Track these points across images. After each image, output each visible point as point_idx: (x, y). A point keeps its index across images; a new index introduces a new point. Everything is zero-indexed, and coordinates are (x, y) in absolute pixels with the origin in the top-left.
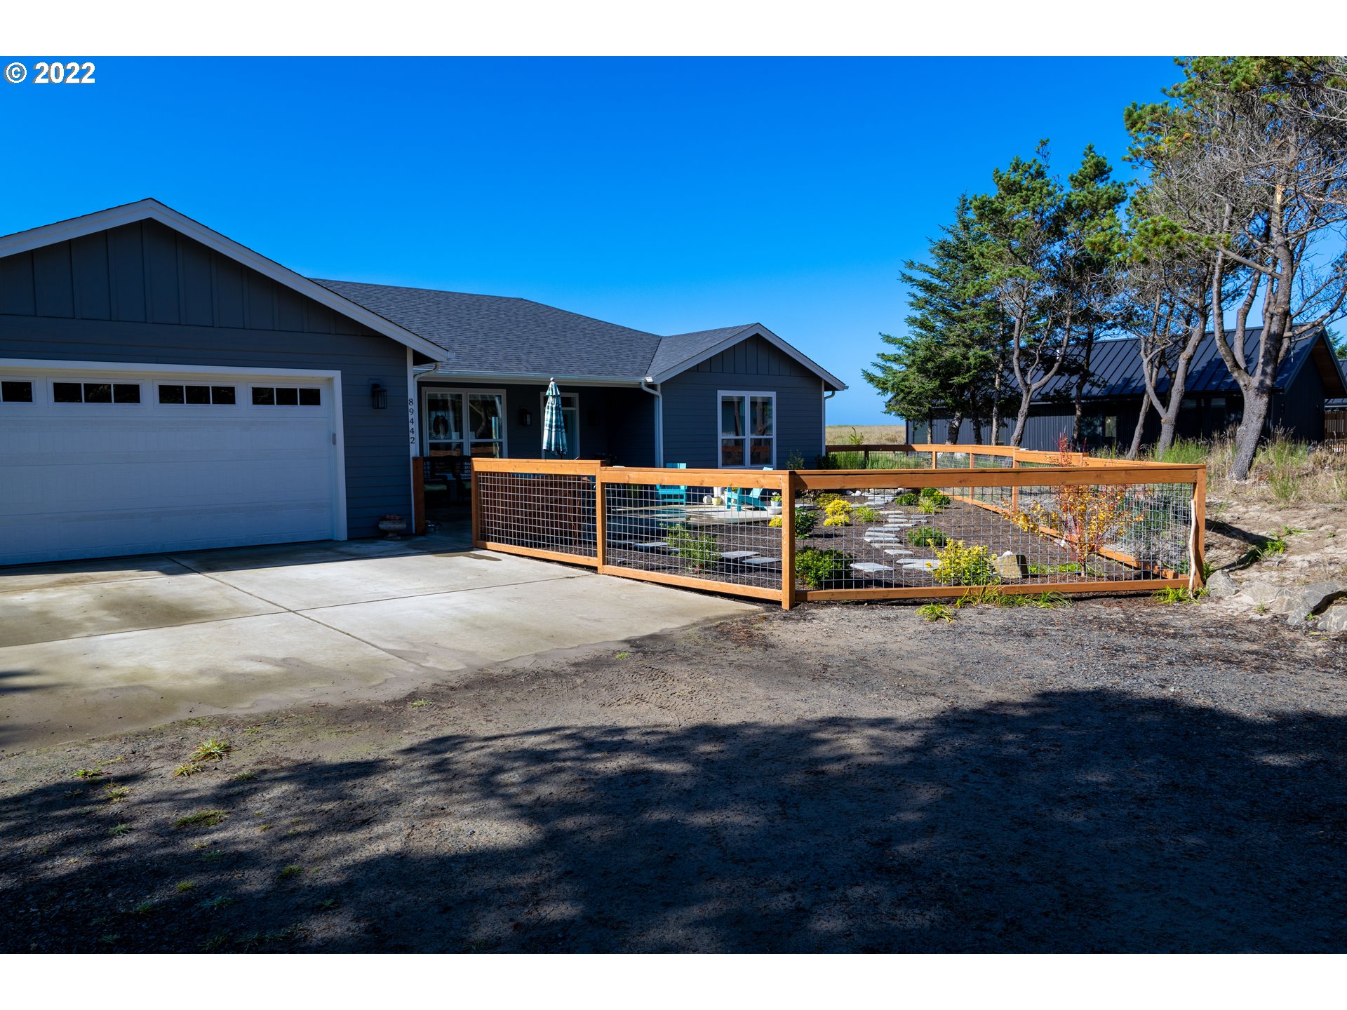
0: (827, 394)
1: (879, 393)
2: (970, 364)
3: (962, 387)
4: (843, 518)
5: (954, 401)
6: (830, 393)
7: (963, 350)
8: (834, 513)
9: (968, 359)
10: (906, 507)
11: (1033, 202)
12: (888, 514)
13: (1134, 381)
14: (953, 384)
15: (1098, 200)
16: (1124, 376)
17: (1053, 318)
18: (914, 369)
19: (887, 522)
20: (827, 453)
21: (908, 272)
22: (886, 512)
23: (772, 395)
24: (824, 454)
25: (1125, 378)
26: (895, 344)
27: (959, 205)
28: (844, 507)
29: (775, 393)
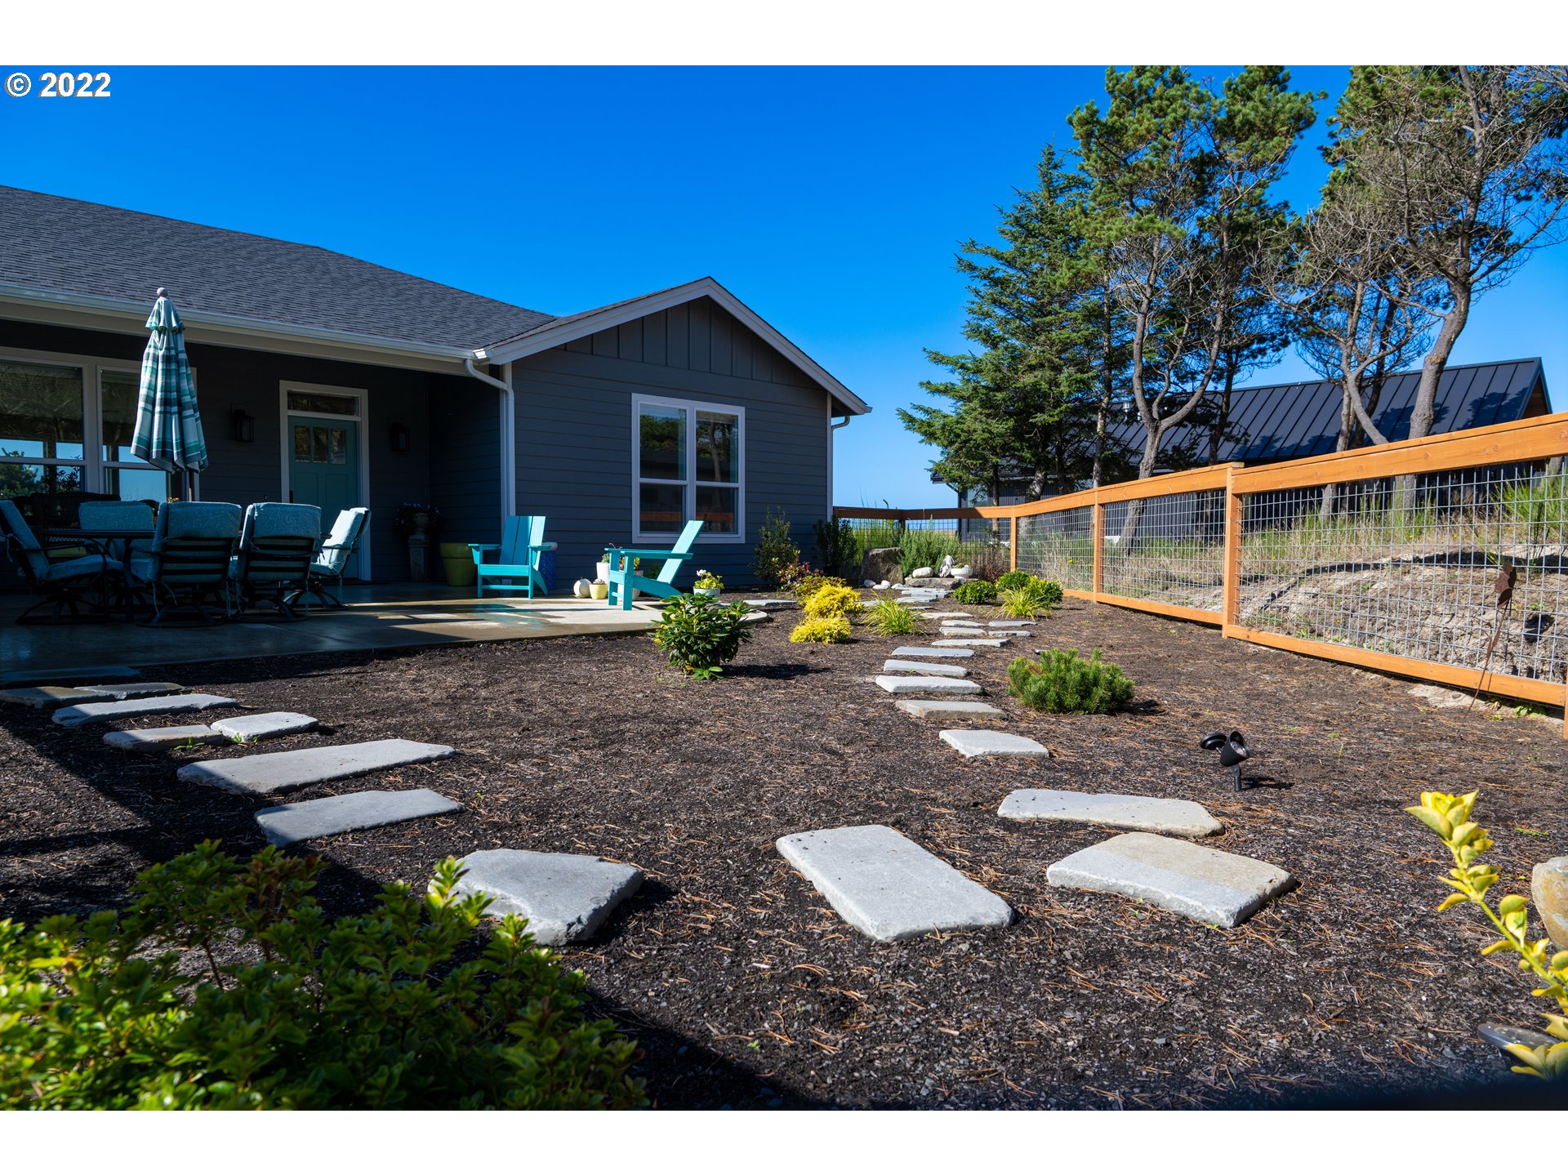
0: (835, 421)
1: (922, 441)
2: (1062, 393)
3: (1047, 430)
4: (836, 623)
5: (1033, 455)
6: (841, 420)
7: (1048, 373)
8: (823, 613)
9: (1058, 385)
10: (974, 607)
11: (1173, 115)
12: (940, 619)
13: (1277, 440)
14: (1034, 425)
15: (1276, 114)
16: (1262, 434)
17: (1190, 320)
18: (975, 403)
19: (938, 635)
20: (835, 519)
21: (968, 257)
22: (935, 615)
23: (739, 412)
24: (829, 520)
25: (1264, 437)
26: (947, 363)
27: (1044, 160)
28: (843, 600)
29: (743, 409)
